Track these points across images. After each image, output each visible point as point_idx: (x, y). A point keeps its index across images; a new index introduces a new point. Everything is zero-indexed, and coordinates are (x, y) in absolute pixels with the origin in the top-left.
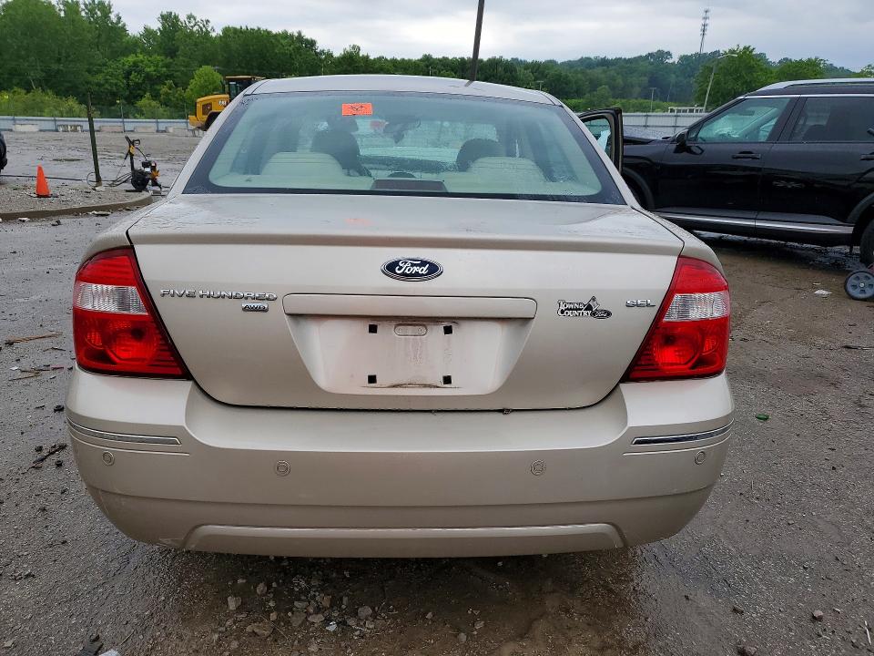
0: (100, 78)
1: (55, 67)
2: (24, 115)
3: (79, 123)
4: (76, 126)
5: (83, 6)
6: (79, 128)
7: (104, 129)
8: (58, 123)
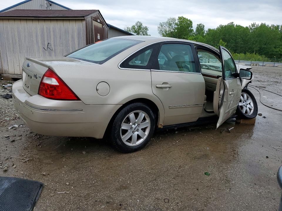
0: (278, 50)
1: (263, 46)
2: (243, 60)
3: (258, 63)
4: (257, 64)
5: (280, 27)
6: (258, 65)
7: (266, 65)
8: (252, 63)
